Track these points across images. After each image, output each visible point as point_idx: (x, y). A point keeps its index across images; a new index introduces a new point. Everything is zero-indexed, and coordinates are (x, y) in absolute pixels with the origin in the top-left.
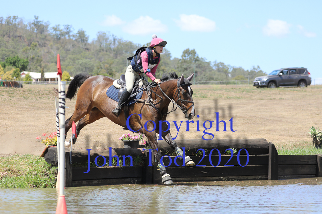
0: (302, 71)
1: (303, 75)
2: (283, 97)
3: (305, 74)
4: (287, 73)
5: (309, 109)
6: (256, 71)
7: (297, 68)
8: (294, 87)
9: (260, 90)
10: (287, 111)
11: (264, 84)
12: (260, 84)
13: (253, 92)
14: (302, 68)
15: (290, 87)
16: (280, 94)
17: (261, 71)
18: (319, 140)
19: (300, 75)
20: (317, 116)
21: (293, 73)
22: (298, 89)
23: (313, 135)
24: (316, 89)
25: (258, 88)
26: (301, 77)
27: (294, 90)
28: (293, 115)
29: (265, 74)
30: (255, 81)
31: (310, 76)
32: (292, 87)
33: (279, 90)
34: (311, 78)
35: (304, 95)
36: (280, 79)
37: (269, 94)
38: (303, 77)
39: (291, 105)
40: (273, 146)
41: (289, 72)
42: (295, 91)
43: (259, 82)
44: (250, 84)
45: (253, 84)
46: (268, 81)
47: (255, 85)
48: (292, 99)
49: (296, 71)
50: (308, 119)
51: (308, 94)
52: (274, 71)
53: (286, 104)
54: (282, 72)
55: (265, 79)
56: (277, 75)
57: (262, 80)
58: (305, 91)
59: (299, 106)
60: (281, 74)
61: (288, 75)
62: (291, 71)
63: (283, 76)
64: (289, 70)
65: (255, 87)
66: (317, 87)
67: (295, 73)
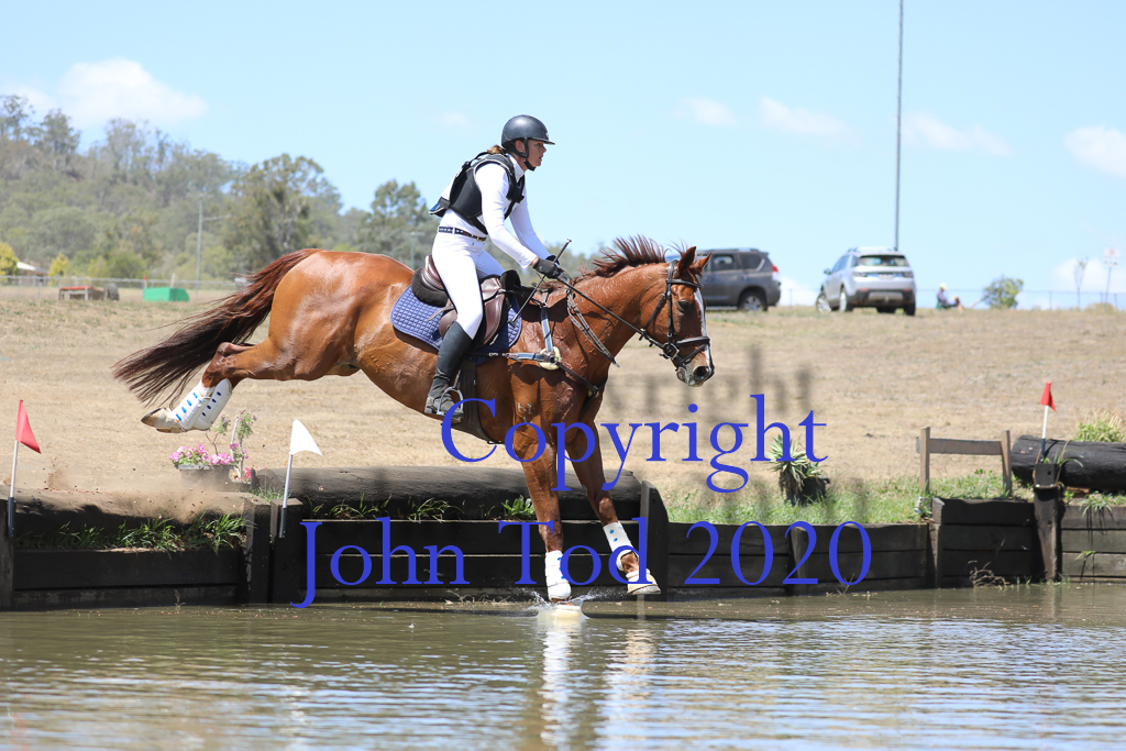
0: (752, 259)
1: (754, 275)
3: (761, 270)
7: (736, 250)
8: (728, 311)
14: (752, 250)
15: (714, 311)
18: (798, 480)
19: (746, 273)
21: (723, 266)
22: (739, 316)
23: (780, 461)
24: (794, 319)
26: (749, 279)
27: (726, 321)
31: (776, 276)
32: (720, 311)
34: (779, 284)
35: (756, 336)
38: (756, 279)
40: (654, 494)
41: (713, 264)
42: (728, 324)
49: (733, 260)
51: (768, 333)
58: (761, 325)
59: (741, 369)
61: (709, 273)
66: (798, 312)
67: (729, 267)
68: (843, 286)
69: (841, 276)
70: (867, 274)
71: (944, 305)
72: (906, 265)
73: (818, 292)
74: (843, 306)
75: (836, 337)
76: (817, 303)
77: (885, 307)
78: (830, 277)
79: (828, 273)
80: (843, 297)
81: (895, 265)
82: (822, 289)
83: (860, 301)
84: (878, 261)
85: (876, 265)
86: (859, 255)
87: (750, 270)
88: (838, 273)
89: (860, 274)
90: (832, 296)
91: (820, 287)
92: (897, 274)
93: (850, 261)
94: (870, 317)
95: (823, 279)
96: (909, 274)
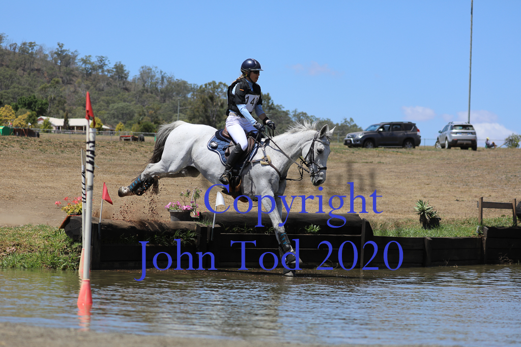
0: (410, 126)
1: (409, 133)
2: (383, 160)
3: (413, 131)
4: (389, 129)
5: (417, 176)
6: (348, 124)
7: (402, 122)
8: (398, 148)
9: (352, 150)
10: (388, 179)
11: (358, 143)
12: (353, 142)
13: (343, 153)
14: (409, 122)
15: (393, 148)
16: (378, 156)
17: (355, 125)
18: (428, 218)
19: (406, 132)
20: (427, 186)
21: (397, 129)
22: (403, 150)
23: (420, 211)
24: (426, 152)
25: (350, 147)
26: (407, 134)
27: (397, 152)
28: (395, 185)
29: (360, 130)
30: (347, 138)
31: (419, 133)
32: (395, 148)
33: (377, 151)
34: (420, 137)
35: (410, 159)
36: (379, 136)
37: (365, 156)
38: (410, 134)
39: (393, 171)
40: (368, 223)
41: (392, 128)
42: (398, 153)
43: (352, 139)
44: (340, 142)
45: (344, 143)
46: (364, 139)
47: (346, 143)
48: (395, 164)
49: (401, 127)
50: (415, 190)
51: (415, 157)
52: (372, 126)
53: (386, 170)
54: (382, 127)
55: (360, 136)
56: (376, 132)
57: (356, 137)
58: (412, 154)
59: (404, 172)
60: (381, 130)
61: (391, 132)
62: (394, 127)
63: (384, 133)
64: (392, 124)
65: (347, 147)
66: (428, 149)
67: (399, 130)
68: (446, 138)
69: (446, 134)
70: (456, 133)
71: (489, 146)
72: (473, 129)
73: (436, 140)
74: (447, 146)
75: (444, 159)
76: (436, 145)
77: (464, 147)
78: (441, 134)
79: (441, 132)
80: (447, 142)
81: (469, 129)
82: (438, 139)
83: (454, 144)
84: (461, 128)
85: (460, 129)
86: (453, 125)
87: (408, 131)
88: (445, 132)
89: (454, 133)
90: (442, 142)
91: (437, 138)
92: (469, 133)
93: (450, 126)
94: (457, 151)
95: (439, 134)
96: (474, 133)
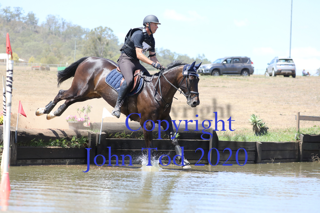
0: (245, 60)
1: (246, 65)
2: (226, 85)
3: (248, 63)
4: (231, 62)
5: (251, 97)
6: (201, 59)
7: (240, 57)
8: (237, 76)
9: (204, 77)
11: (208, 72)
12: (204, 72)
14: (246, 57)
15: (233, 76)
16: (223, 82)
17: (206, 60)
18: (259, 128)
19: (243, 64)
20: (258, 104)
21: (236, 62)
22: (241, 77)
23: (253, 122)
24: (258, 79)
25: (202, 75)
26: (244, 66)
27: (237, 79)
29: (210, 62)
31: (252, 65)
32: (235, 76)
33: (222, 78)
34: (254, 68)
35: (246, 84)
36: (223, 67)
37: (213, 82)
38: (246, 66)
39: (234, 93)
40: (214, 132)
41: (233, 61)
42: (238, 80)
43: (203, 69)
46: (212, 69)
48: (235, 88)
49: (239, 60)
50: (249, 107)
51: (250, 83)
52: (218, 60)
53: (228, 92)
54: (226, 61)
55: (209, 67)
56: (221, 64)
57: (206, 68)
58: (248, 80)
59: (241, 94)
61: (232, 64)
62: (234, 60)
63: (227, 65)
64: (233, 59)
66: (260, 76)
67: (238, 62)
68: (273, 69)
69: (273, 65)
70: (281, 65)
71: (305, 75)
72: (293, 62)
73: (266, 70)
74: (273, 75)
75: (271, 84)
76: (265, 74)
77: (286, 75)
78: (269, 66)
79: (269, 64)
80: (273, 72)
81: (289, 62)
82: (267, 69)
83: (278, 73)
84: (284, 61)
85: (284, 62)
86: (278, 59)
87: (244, 63)
89: (279, 65)
90: (270, 72)
91: (266, 69)
92: (290, 65)
93: (275, 61)
94: (281, 78)
95: (267, 66)
96: (294, 65)
